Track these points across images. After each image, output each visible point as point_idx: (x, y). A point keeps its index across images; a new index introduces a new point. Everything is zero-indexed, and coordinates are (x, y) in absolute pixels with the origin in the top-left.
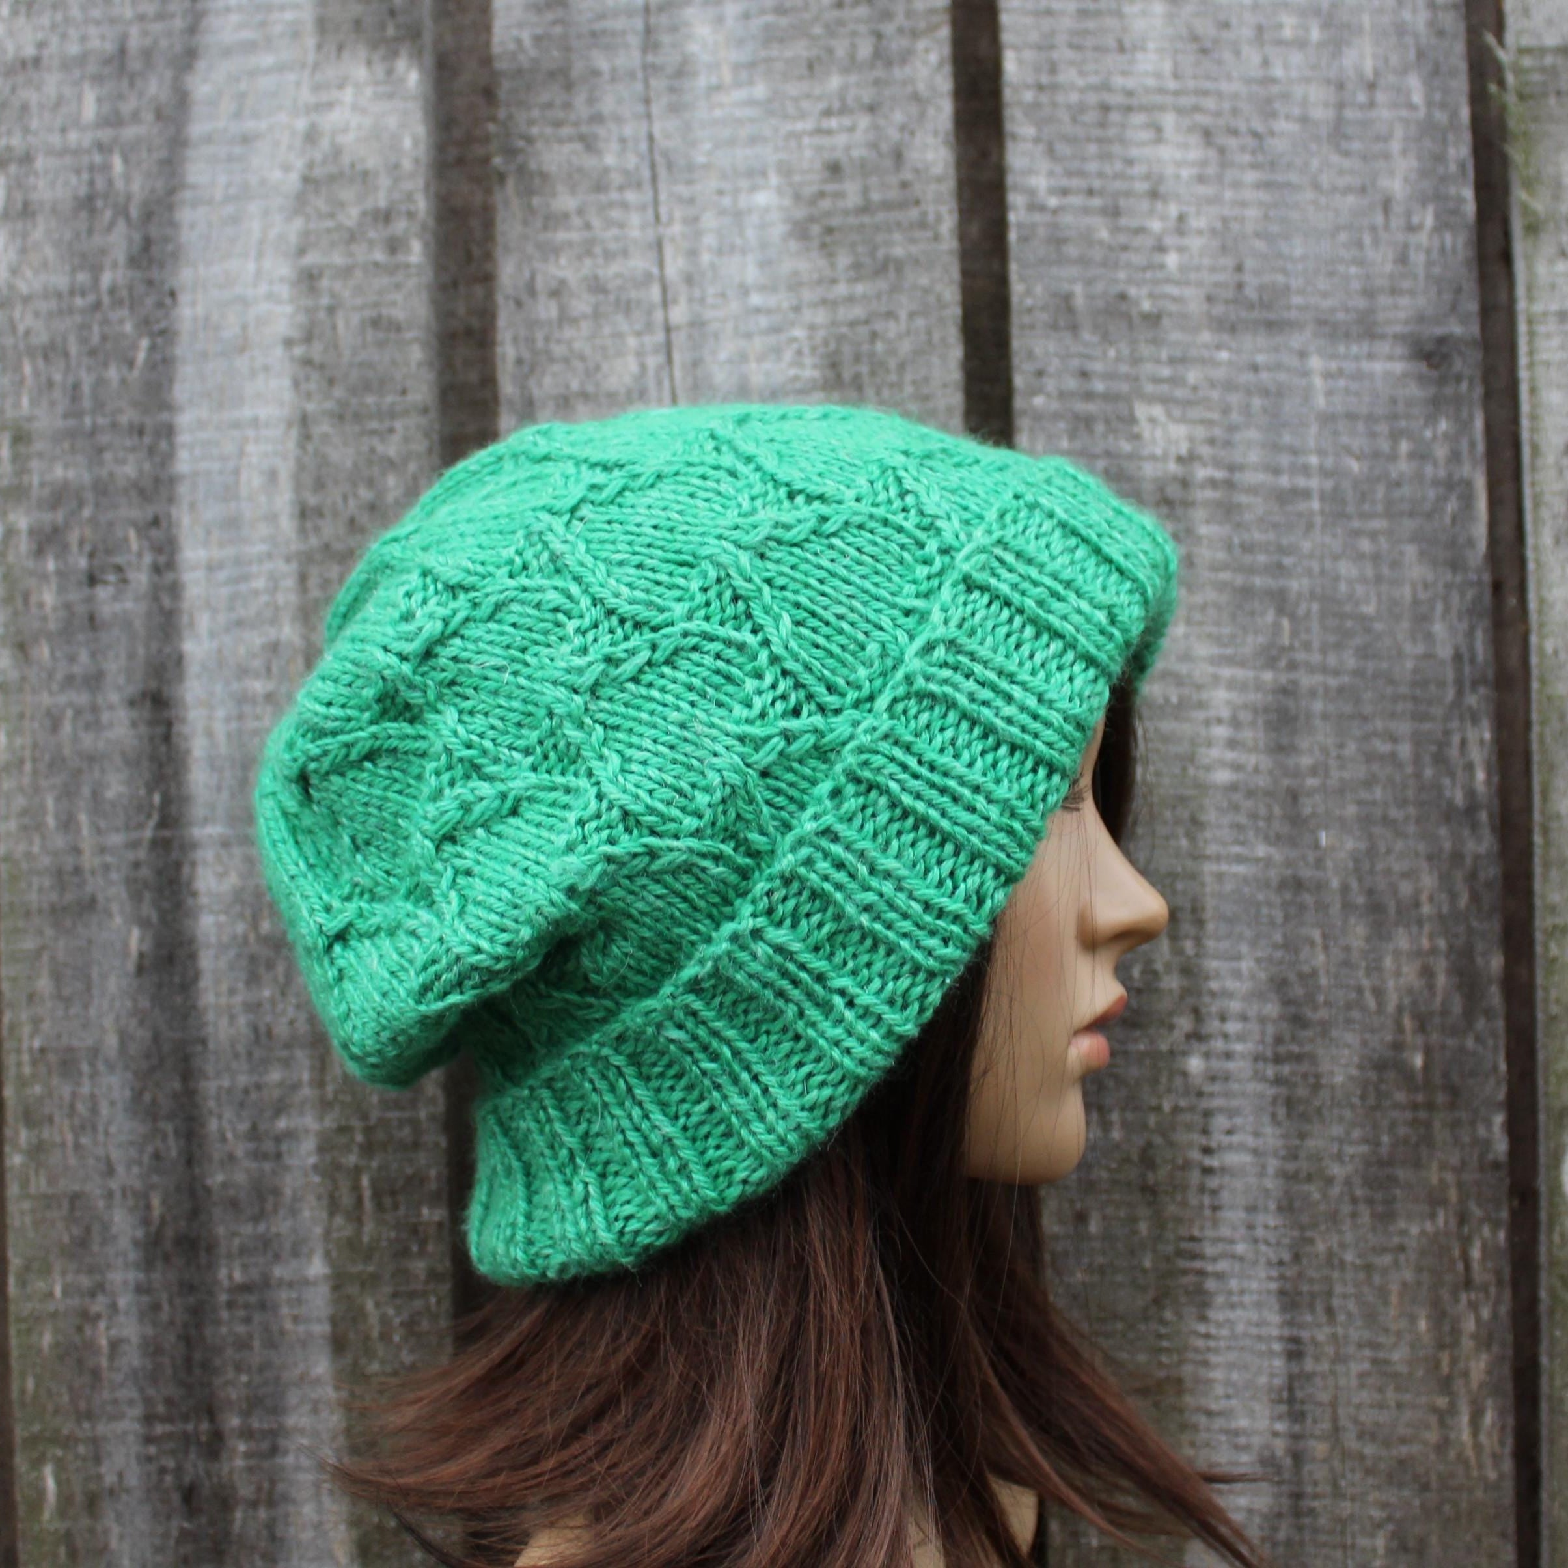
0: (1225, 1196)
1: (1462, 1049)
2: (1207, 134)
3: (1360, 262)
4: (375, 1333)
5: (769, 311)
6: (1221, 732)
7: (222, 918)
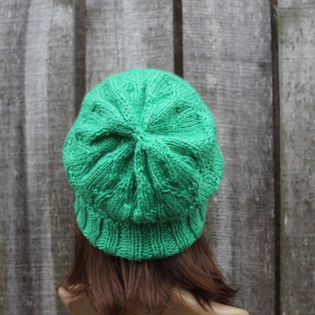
0: (221, 224)
1: (266, 197)
2: (221, 24)
3: (249, 48)
4: (60, 248)
5: (137, 56)
6: (221, 136)
7: (32, 169)
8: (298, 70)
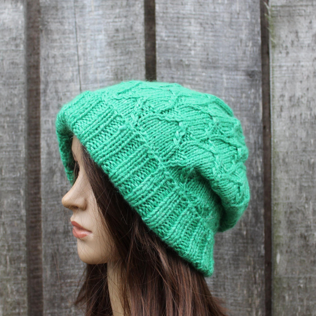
1: (254, 231)
2: (201, 24)
3: (235, 54)
4: (10, 292)
5: (102, 62)
8: (293, 80)
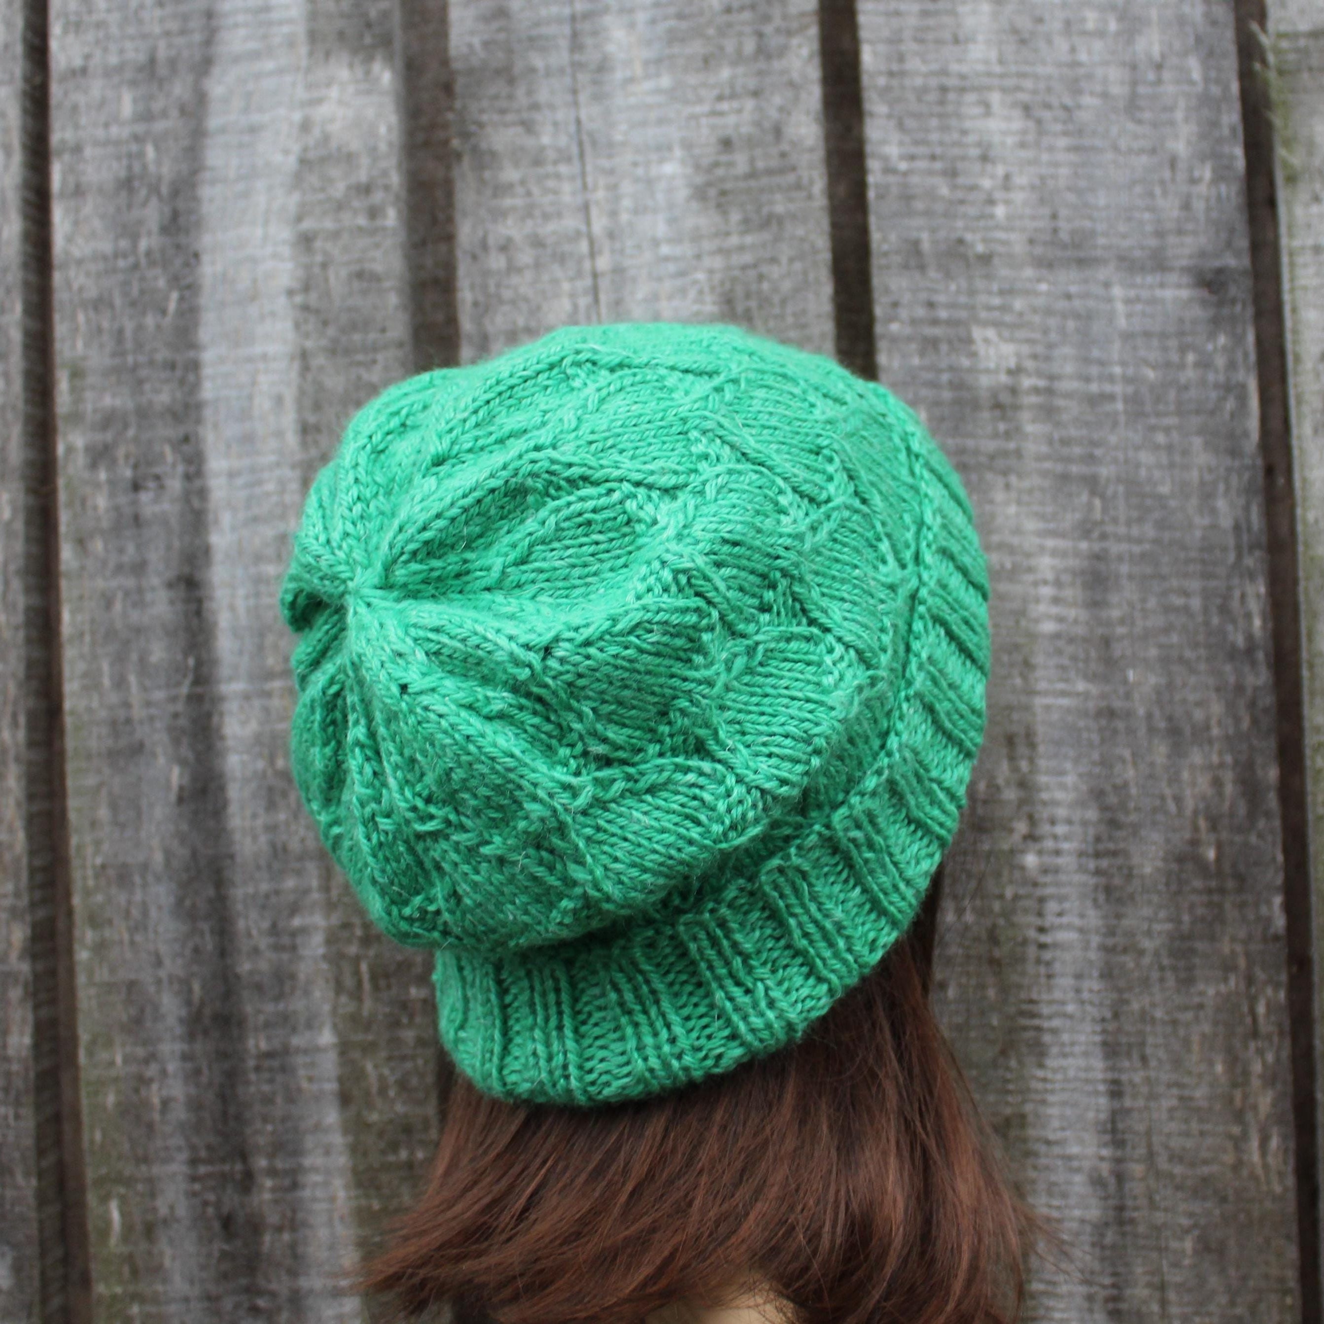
0: (1057, 967)
1: (1246, 845)
2: (1027, 109)
3: (1152, 209)
4: (374, 1090)
5: (676, 259)
6: (1047, 591)
7: (245, 757)
